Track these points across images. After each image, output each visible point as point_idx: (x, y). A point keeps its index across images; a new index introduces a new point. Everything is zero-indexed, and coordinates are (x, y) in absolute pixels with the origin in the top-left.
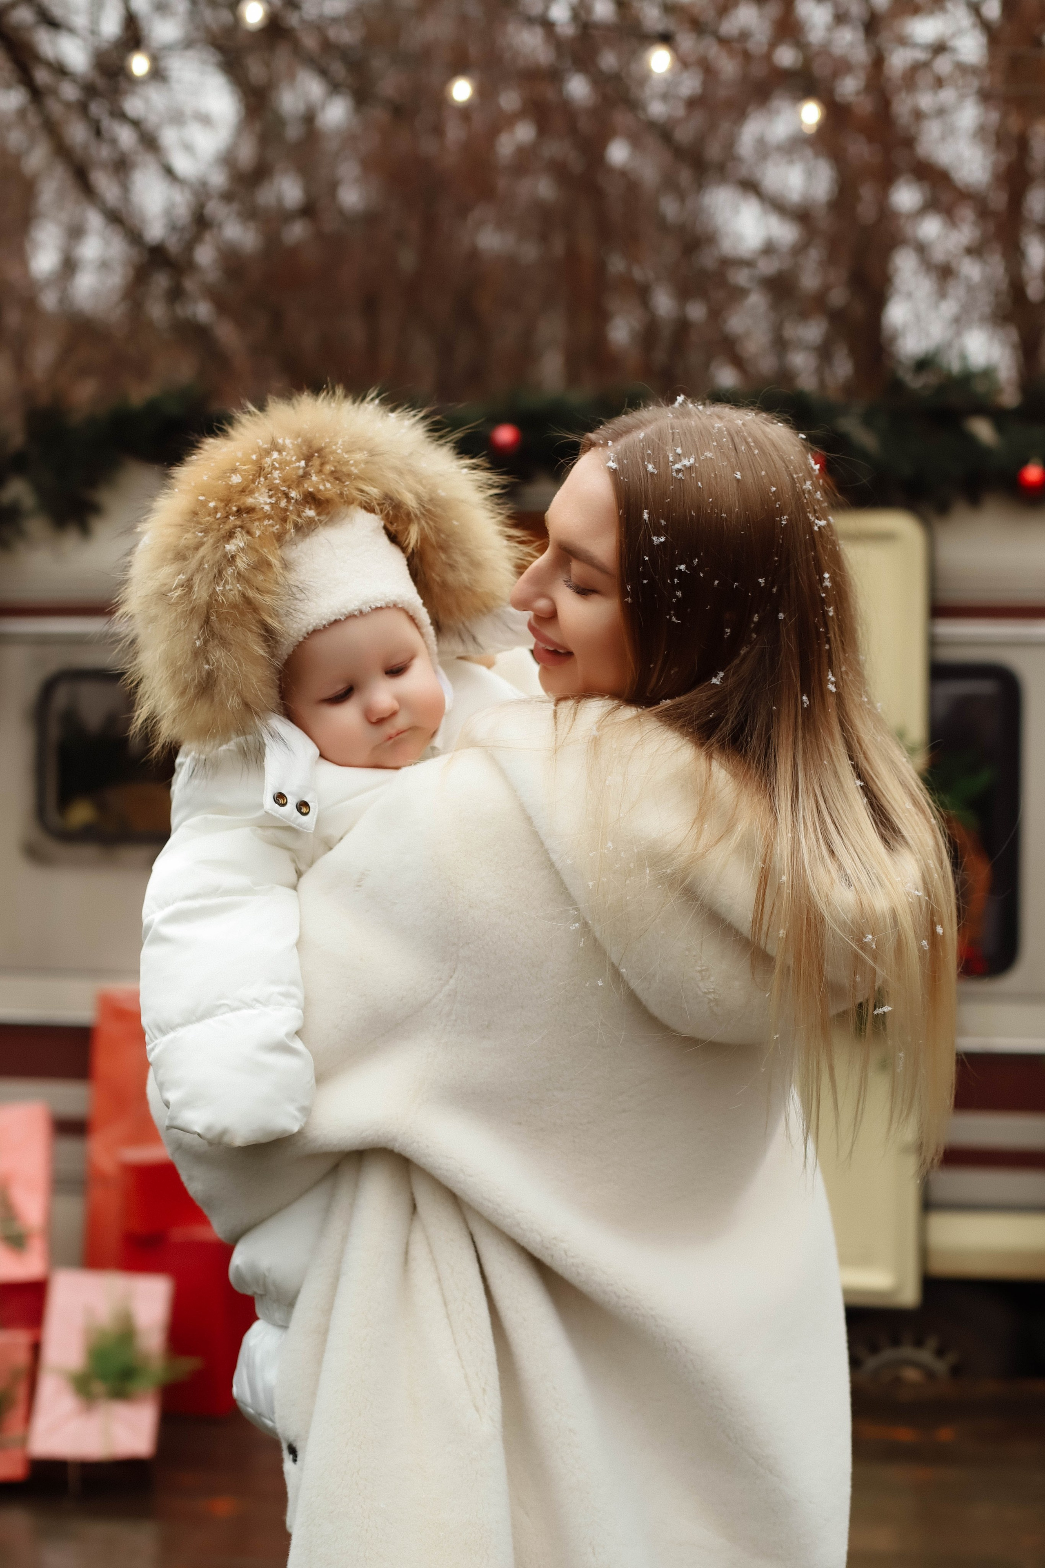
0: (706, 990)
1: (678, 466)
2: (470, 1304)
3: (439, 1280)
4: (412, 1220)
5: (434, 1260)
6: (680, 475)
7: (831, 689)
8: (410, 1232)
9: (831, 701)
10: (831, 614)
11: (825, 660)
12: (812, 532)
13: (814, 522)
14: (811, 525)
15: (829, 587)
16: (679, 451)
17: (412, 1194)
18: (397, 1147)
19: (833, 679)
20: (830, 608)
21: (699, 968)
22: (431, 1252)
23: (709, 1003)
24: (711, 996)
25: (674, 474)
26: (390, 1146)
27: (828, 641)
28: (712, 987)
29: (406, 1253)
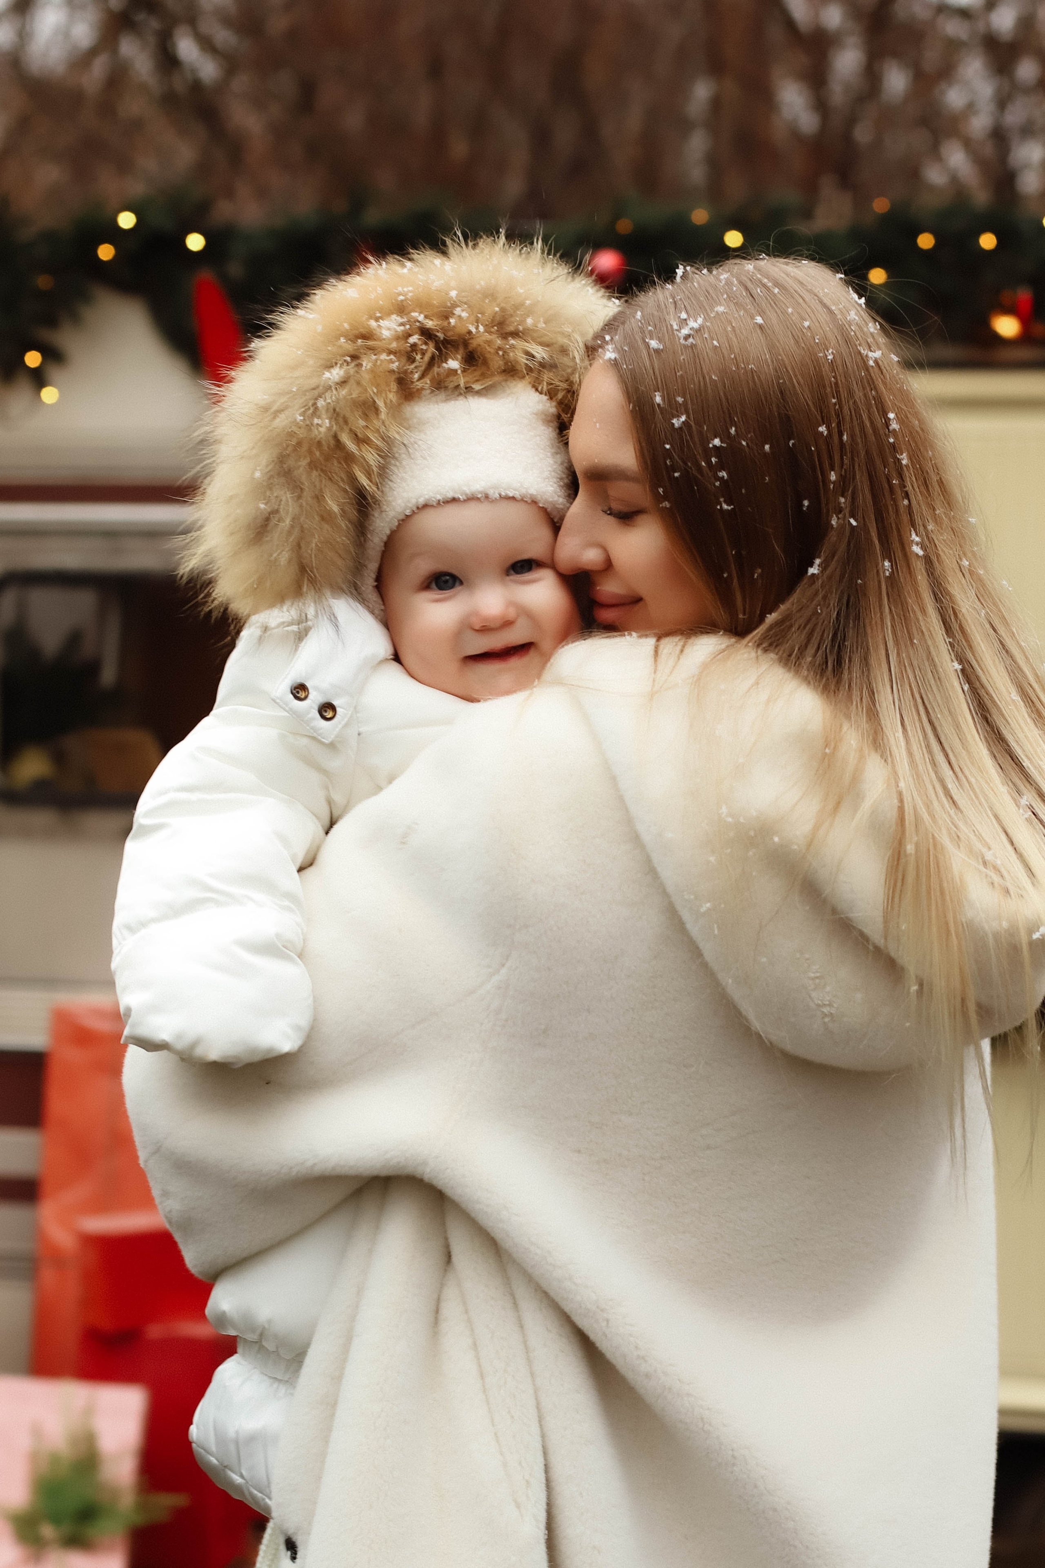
0: (819, 1002)
1: (685, 331)
2: (513, 1376)
3: (475, 1346)
4: (446, 1270)
5: (469, 1321)
6: (691, 340)
7: (917, 552)
8: (442, 1286)
9: (919, 567)
10: (904, 462)
11: (905, 518)
12: (867, 368)
13: (867, 356)
14: (864, 360)
15: (897, 430)
16: (684, 315)
17: (446, 1239)
18: (428, 1173)
19: (917, 539)
20: (902, 455)
21: (812, 975)
22: (466, 1311)
23: (823, 1018)
24: (826, 1010)
25: (682, 341)
26: (419, 1172)
27: (907, 496)
28: (828, 998)
29: (437, 1311)
